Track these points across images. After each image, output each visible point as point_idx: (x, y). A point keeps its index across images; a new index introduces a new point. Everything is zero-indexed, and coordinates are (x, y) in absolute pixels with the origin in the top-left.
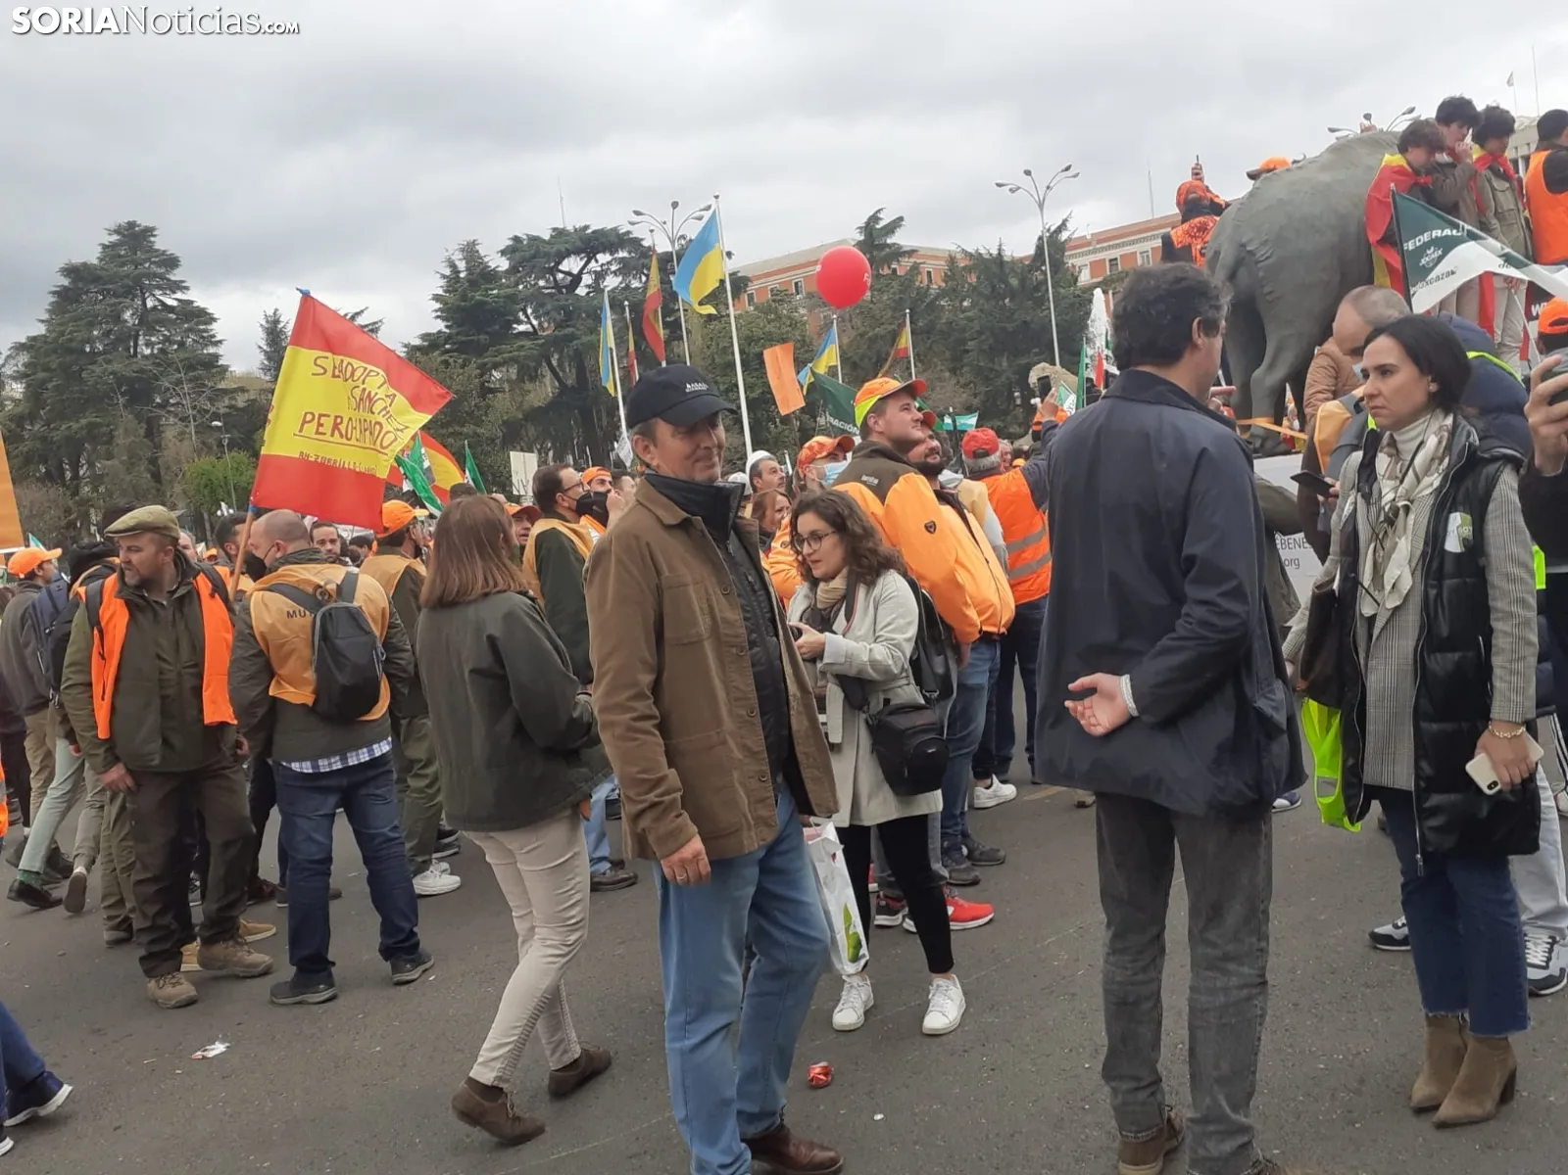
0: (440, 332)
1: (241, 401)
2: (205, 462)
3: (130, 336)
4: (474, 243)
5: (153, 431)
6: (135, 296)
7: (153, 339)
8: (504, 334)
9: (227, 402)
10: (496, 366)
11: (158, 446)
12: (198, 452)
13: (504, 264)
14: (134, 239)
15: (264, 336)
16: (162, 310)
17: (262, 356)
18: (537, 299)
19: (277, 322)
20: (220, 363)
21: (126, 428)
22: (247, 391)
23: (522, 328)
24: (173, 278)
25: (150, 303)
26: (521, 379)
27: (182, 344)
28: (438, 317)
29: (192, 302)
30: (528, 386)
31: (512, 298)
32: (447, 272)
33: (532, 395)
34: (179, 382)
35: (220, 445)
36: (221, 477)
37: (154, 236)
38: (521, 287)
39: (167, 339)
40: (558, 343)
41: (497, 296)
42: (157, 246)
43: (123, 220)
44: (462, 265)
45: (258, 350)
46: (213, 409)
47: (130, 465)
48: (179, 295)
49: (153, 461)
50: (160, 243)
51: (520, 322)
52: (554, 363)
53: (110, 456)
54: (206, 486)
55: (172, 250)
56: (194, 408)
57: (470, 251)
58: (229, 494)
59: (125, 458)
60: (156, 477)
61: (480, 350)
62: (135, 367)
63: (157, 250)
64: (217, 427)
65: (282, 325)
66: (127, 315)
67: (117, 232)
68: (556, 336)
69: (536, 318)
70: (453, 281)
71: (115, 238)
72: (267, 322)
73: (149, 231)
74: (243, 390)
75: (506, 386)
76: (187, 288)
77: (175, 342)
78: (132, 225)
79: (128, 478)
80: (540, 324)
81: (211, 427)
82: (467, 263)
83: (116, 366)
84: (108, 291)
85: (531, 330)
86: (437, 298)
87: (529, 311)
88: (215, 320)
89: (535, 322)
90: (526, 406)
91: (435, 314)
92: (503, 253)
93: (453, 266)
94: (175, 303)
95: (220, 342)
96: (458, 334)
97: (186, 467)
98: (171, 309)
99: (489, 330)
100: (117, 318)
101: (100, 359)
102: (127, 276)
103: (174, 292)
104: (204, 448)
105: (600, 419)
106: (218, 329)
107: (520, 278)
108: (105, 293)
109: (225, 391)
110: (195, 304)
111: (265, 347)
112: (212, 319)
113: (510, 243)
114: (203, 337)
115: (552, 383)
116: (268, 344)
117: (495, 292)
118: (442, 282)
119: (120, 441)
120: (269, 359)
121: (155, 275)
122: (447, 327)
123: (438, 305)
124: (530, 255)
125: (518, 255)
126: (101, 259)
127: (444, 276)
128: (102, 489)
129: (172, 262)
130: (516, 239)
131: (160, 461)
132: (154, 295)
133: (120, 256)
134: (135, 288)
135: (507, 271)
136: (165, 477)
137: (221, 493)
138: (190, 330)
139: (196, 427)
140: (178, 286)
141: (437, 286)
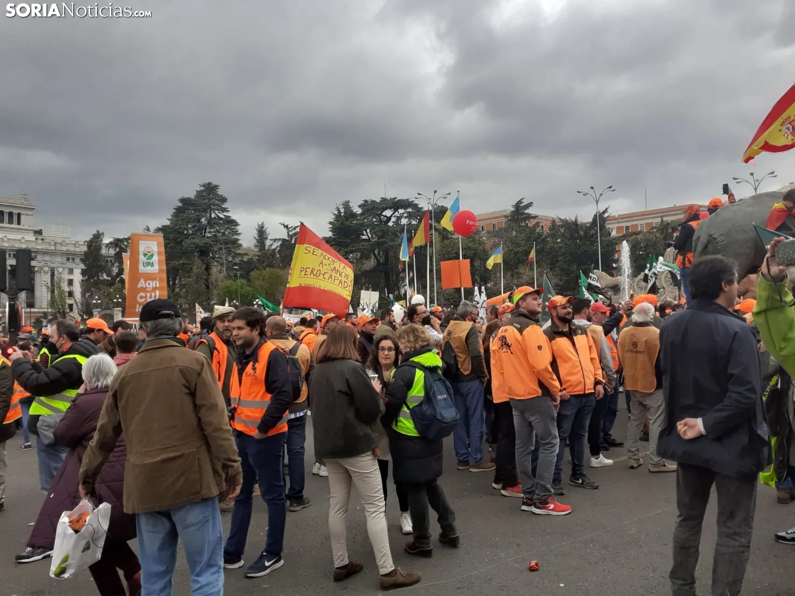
0: (330, 237)
1: (245, 259)
2: (229, 283)
3: (203, 229)
4: (348, 202)
5: (208, 268)
6: (207, 212)
7: (213, 230)
8: (357, 238)
9: (240, 259)
10: (352, 252)
11: (209, 274)
12: (226, 278)
13: (359, 211)
14: (210, 189)
15: (257, 233)
16: (218, 219)
17: (255, 241)
18: (372, 226)
19: (263, 227)
20: (239, 242)
21: (197, 266)
22: (249, 255)
23: (364, 237)
24: (223, 206)
25: (213, 216)
26: (361, 257)
27: (223, 234)
28: (330, 231)
29: (230, 217)
30: (364, 262)
31: (362, 225)
32: (336, 212)
33: (365, 265)
34: (220, 249)
35: (236, 275)
36: (234, 289)
37: (218, 189)
38: (366, 221)
39: (218, 231)
40: (379, 245)
41: (356, 224)
42: (219, 193)
43: (206, 182)
44: (342, 210)
45: (254, 239)
46: (234, 261)
47: (197, 282)
48: (225, 214)
49: (207, 280)
50: (220, 192)
51: (363, 235)
52: (376, 252)
53: (189, 277)
54: (227, 293)
55: (225, 195)
56: (226, 260)
57: (346, 205)
58: (237, 297)
59: (195, 278)
60: (207, 287)
61: (347, 246)
62: (204, 242)
63: (218, 195)
64: (236, 269)
65: (264, 229)
66: (203, 220)
67: (203, 186)
68: (378, 242)
69: (371, 234)
70: (338, 217)
71: (202, 188)
72: (259, 227)
73: (216, 187)
74: (246, 254)
75: (355, 261)
76: (229, 211)
77: (221, 233)
78: (210, 184)
79: (196, 286)
80: (372, 236)
81: (233, 269)
82: (345, 210)
83: (197, 241)
84: (197, 209)
85: (367, 238)
86: (331, 223)
87: (368, 231)
88: (238, 225)
89: (370, 235)
90: (362, 270)
91: (329, 229)
92: (360, 206)
93: (339, 210)
94: (223, 217)
95: (240, 234)
96: (338, 238)
97: (220, 284)
98: (221, 219)
99: (351, 237)
100: (199, 221)
101: (190, 237)
102: (206, 204)
103: (223, 212)
104: (228, 277)
105: (392, 277)
106: (240, 229)
107: (366, 217)
108: (195, 210)
109: (239, 254)
110: (231, 218)
111: (257, 237)
112: (237, 224)
113: (363, 202)
114: (233, 231)
115: (374, 260)
116: (259, 236)
117: (354, 222)
118: (334, 217)
119: (194, 271)
120: (258, 242)
121: (217, 205)
122: (333, 235)
123: (331, 226)
124: (370, 208)
125: (366, 207)
126: (195, 197)
127: (335, 214)
128: (184, 290)
129: (224, 200)
130: (366, 201)
131: (210, 280)
132: (215, 213)
133: (203, 196)
134: (207, 209)
135: (360, 214)
136: (211, 287)
137: (234, 296)
138: (228, 228)
139: (226, 268)
140: (225, 210)
141: (331, 218)
